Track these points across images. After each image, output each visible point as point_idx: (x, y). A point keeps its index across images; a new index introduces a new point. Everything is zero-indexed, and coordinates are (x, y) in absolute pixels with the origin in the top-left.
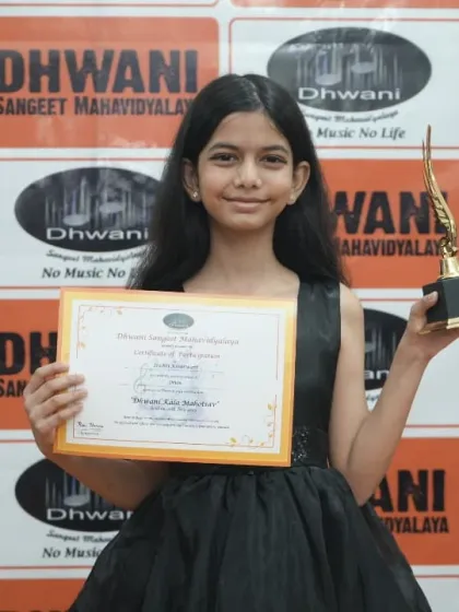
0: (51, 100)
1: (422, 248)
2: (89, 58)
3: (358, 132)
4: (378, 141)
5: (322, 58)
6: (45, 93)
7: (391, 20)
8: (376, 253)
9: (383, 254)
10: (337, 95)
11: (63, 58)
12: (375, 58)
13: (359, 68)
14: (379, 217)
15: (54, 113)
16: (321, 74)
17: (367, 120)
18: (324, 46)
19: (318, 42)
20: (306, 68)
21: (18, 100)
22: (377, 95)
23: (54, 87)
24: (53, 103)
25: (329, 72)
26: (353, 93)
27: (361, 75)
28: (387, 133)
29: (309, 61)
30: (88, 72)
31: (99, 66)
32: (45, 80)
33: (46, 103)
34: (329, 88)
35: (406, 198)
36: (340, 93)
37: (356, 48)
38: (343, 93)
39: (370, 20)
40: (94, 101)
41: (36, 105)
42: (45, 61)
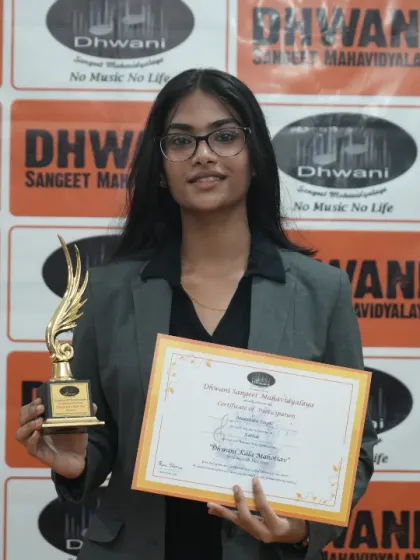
0: (76, 175)
1: (407, 313)
2: (111, 137)
3: (350, 207)
4: (368, 215)
5: (319, 140)
6: (71, 169)
7: (380, 106)
8: (365, 316)
9: (372, 316)
10: (332, 173)
11: (87, 137)
12: (367, 141)
13: (351, 150)
14: (369, 282)
15: (79, 187)
16: (318, 154)
17: (359, 196)
18: (321, 129)
19: (316, 126)
20: (304, 149)
21: (47, 175)
22: (368, 174)
23: (80, 163)
24: (78, 177)
25: (325, 152)
26: (347, 171)
27: (354, 156)
28: (377, 208)
29: (307, 142)
30: (109, 150)
31: (120, 144)
32: (71, 157)
33: (71, 177)
34: (324, 167)
35: (393, 267)
36: (335, 171)
37: (350, 130)
38: (338, 172)
39: (363, 106)
40: (115, 177)
41: (63, 179)
42: (72, 140)
